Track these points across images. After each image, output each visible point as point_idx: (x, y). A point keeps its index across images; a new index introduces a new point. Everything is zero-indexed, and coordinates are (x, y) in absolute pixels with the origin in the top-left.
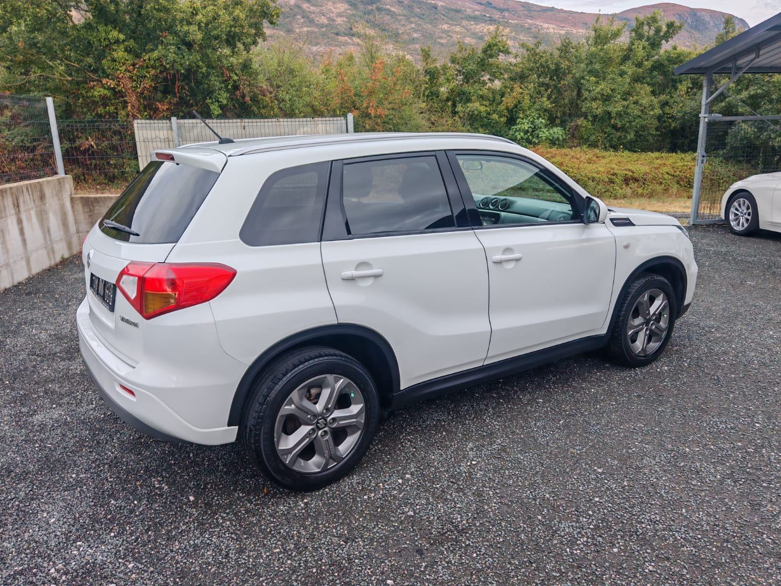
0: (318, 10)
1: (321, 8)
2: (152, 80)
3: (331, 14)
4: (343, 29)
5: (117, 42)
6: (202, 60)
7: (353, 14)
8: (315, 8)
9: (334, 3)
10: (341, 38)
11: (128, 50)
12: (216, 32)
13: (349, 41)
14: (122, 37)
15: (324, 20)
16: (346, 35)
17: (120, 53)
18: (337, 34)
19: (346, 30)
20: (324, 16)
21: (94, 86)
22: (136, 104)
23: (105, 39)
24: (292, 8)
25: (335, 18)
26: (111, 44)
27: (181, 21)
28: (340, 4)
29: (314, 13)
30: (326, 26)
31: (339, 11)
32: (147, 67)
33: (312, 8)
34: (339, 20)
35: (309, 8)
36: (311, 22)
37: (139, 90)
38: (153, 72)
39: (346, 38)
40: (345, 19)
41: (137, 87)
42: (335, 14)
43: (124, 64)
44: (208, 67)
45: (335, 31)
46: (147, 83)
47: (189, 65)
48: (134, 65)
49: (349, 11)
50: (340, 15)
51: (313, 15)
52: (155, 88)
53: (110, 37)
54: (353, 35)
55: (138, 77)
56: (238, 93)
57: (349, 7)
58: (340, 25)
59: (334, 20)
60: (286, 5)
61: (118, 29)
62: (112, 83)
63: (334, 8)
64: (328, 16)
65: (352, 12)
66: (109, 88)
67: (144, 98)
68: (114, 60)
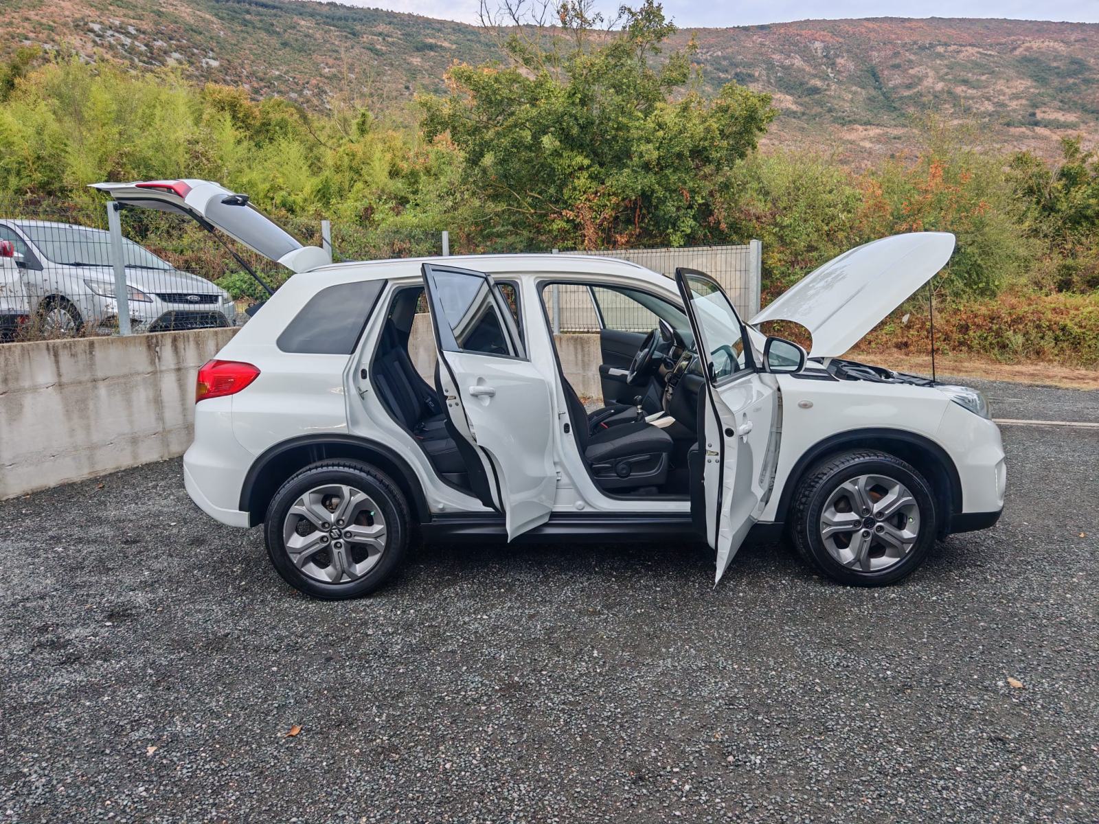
0: (980, 93)
1: (986, 90)
2: (613, 209)
3: (1001, 97)
4: (1020, 117)
5: (581, 168)
6: (658, 183)
7: (1039, 94)
8: (975, 91)
9: (1008, 81)
10: (1012, 130)
11: (592, 177)
12: (678, 149)
13: (1028, 132)
14: (586, 162)
15: (990, 107)
16: (1022, 124)
17: (582, 181)
18: (1008, 125)
19: (1023, 117)
20: (990, 100)
21: (555, 218)
22: (594, 237)
23: (569, 166)
24: (938, 94)
25: (1007, 102)
26: (575, 170)
27: (639, 139)
28: (1019, 81)
29: (973, 98)
30: (990, 115)
31: (1014, 91)
32: (609, 195)
33: (970, 91)
34: (1014, 104)
35: (966, 92)
36: (967, 110)
37: (598, 221)
38: (614, 199)
39: (1023, 129)
40: (1024, 102)
41: (596, 217)
42: (1007, 97)
43: (584, 193)
44: (666, 189)
45: (1005, 121)
46: (608, 213)
47: (642, 189)
48: (596, 193)
49: (1032, 90)
50: (1016, 97)
51: (971, 101)
52: (616, 218)
53: (574, 163)
54: (1036, 124)
55: (599, 206)
56: (711, 219)
57: (1034, 84)
58: (1014, 111)
59: (1003, 105)
60: (929, 92)
61: (585, 153)
62: (571, 215)
63: (1008, 88)
64: (996, 100)
65: (1037, 91)
66: (568, 221)
67: (603, 231)
68: (575, 189)
